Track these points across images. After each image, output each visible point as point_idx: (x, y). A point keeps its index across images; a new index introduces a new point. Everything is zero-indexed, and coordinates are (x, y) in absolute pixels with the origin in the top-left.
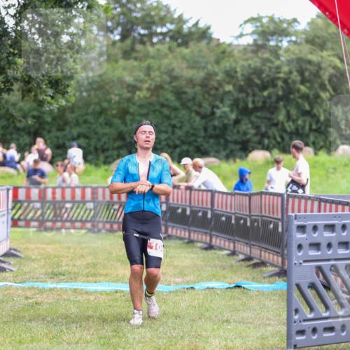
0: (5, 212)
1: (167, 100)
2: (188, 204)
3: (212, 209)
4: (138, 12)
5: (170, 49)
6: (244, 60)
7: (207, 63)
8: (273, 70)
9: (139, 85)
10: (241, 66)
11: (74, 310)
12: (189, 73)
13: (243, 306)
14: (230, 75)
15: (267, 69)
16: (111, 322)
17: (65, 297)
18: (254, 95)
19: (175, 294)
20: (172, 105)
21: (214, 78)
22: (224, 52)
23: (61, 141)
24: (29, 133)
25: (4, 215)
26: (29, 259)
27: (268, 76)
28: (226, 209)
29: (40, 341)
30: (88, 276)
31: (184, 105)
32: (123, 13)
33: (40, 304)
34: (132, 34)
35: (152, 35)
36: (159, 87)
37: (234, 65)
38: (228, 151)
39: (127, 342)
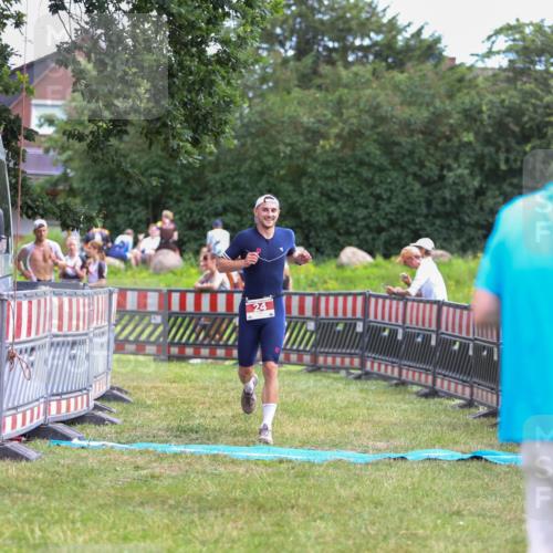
0: (107, 328)
1: (368, 154)
2: (400, 323)
3: (437, 332)
4: (324, 14)
5: (374, 72)
6: (493, 93)
7: (433, 96)
8: (540, 111)
9: (323, 129)
10: (488, 103)
11: (212, 488)
12: (404, 113)
13: (484, 489)
14: (471, 116)
15: (531, 109)
16: (272, 509)
17: (198, 467)
18: (508, 151)
19: (374, 468)
20: (376, 163)
21: (445, 121)
22: (460, 79)
23: (196, 217)
24: (145, 204)
25: (103, 333)
26: (141, 404)
27: (531, 119)
28: (460, 331)
29: (157, 536)
30: (235, 435)
31: (395, 164)
32: (300, 15)
33: (158, 478)
34: (316, 47)
35: (346, 49)
36: (356, 134)
37: (477, 101)
38: (464, 240)
39: (296, 543)
